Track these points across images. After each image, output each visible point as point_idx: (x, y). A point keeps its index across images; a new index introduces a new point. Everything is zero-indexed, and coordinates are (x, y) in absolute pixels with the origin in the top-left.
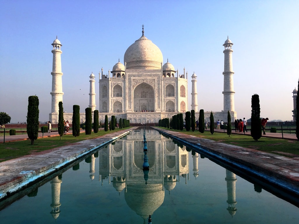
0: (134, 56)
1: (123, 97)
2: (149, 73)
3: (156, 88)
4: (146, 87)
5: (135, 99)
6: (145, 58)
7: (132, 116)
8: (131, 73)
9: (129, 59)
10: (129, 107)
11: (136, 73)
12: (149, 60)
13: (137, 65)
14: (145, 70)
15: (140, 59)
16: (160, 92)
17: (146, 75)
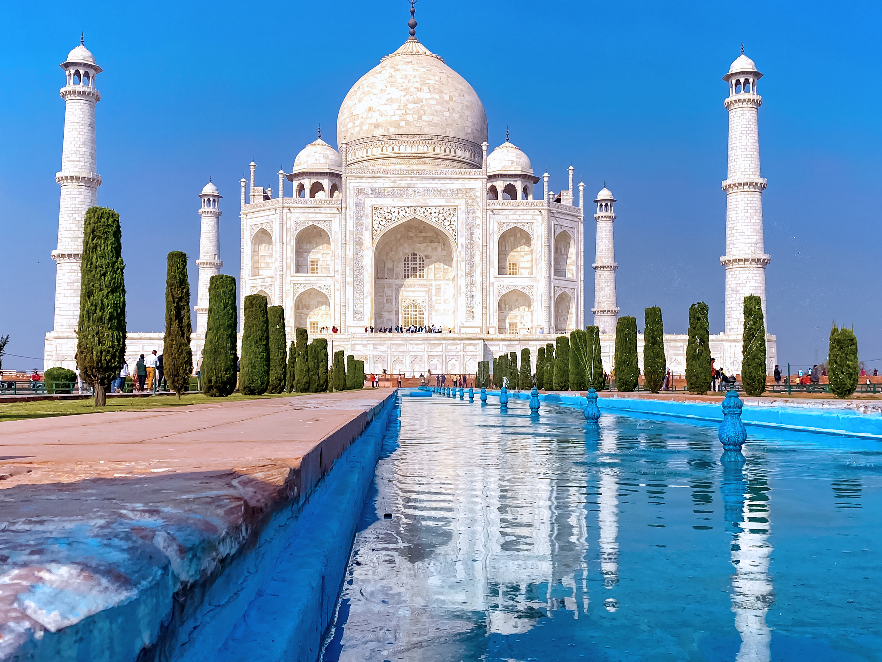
0: (375, 118)
1: (333, 274)
2: (433, 184)
3: (461, 240)
4: (425, 238)
5: (381, 281)
6: (418, 125)
7: (370, 347)
8: (365, 183)
9: (357, 129)
10: (355, 312)
11: (388, 184)
12: (439, 132)
13: (390, 150)
14: (422, 172)
15: (402, 127)
16: (478, 259)
17: (423, 189)
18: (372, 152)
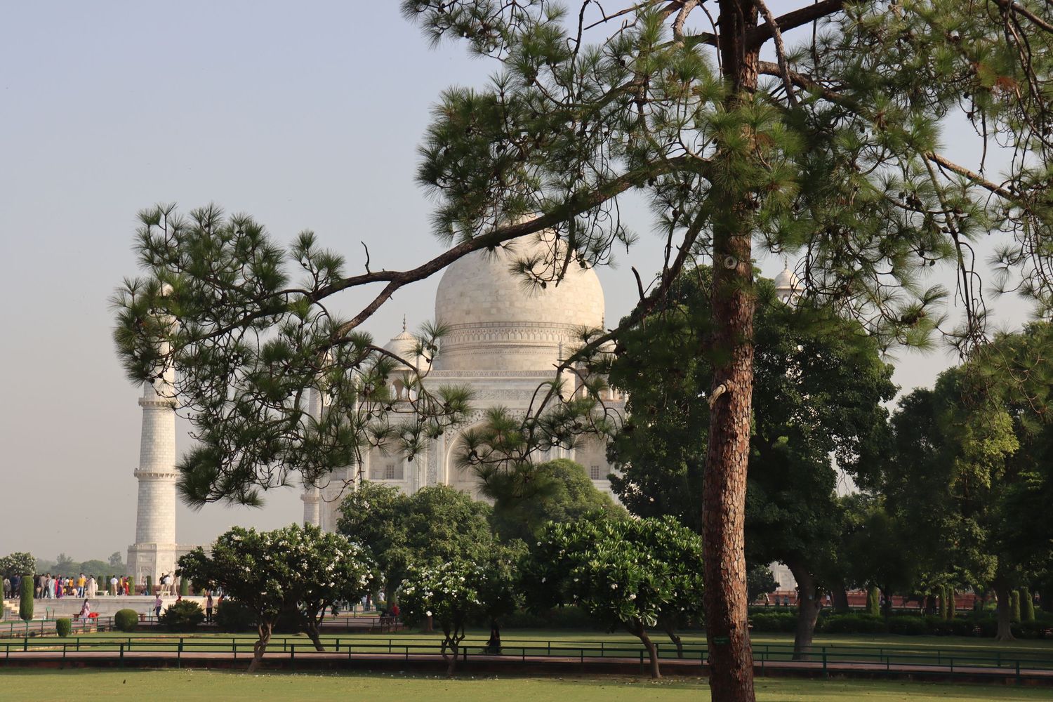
0: (467, 304)
1: (405, 480)
2: (508, 387)
6: (510, 312)
9: (450, 314)
12: (531, 318)
13: (482, 338)
15: (493, 314)
18: (464, 339)
